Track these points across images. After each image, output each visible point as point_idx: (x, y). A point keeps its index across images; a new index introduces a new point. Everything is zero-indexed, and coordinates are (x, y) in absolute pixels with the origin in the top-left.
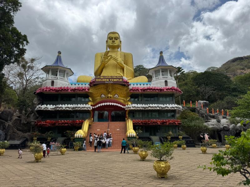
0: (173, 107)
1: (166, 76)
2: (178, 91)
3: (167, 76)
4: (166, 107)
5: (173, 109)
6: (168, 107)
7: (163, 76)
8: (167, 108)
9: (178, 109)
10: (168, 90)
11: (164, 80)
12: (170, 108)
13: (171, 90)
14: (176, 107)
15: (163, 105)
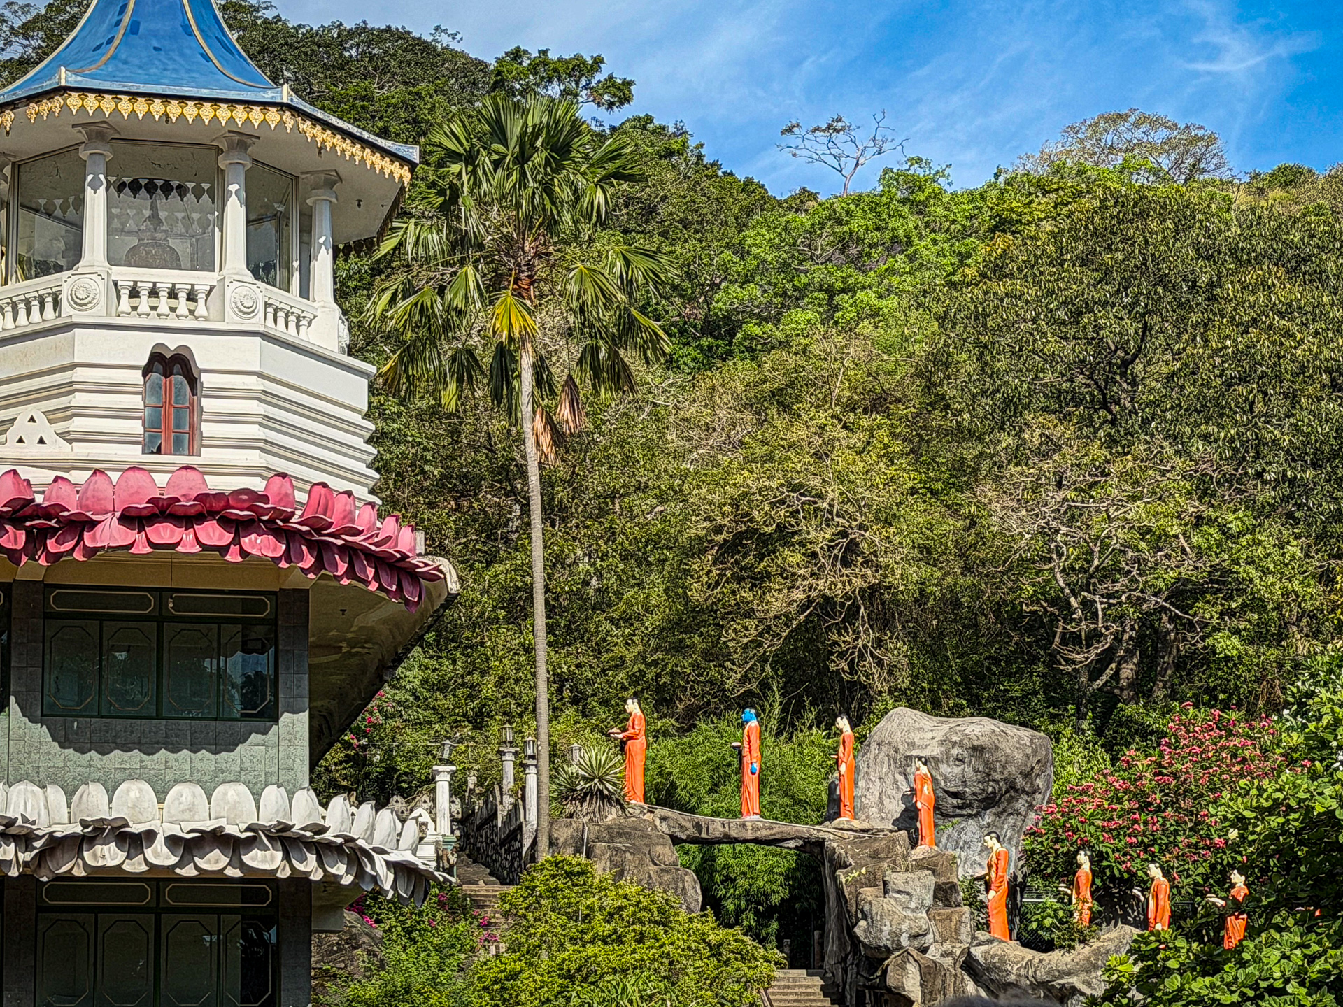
0: (217, 838)
1: (183, 278)
2: (351, 552)
3: (202, 279)
4: (96, 833)
5: (215, 861)
6: (135, 842)
7: (127, 275)
8: (109, 855)
9: (309, 865)
10: (164, 533)
11: (139, 349)
12: (160, 855)
13: (212, 533)
14: (284, 838)
15: (56, 795)
